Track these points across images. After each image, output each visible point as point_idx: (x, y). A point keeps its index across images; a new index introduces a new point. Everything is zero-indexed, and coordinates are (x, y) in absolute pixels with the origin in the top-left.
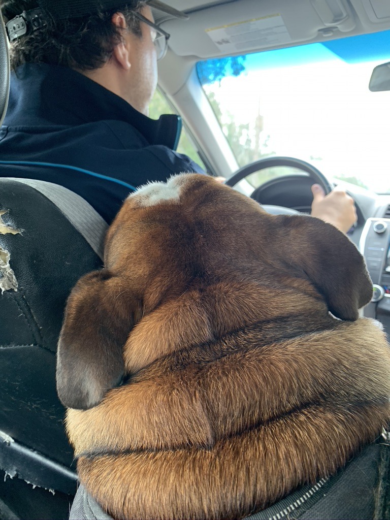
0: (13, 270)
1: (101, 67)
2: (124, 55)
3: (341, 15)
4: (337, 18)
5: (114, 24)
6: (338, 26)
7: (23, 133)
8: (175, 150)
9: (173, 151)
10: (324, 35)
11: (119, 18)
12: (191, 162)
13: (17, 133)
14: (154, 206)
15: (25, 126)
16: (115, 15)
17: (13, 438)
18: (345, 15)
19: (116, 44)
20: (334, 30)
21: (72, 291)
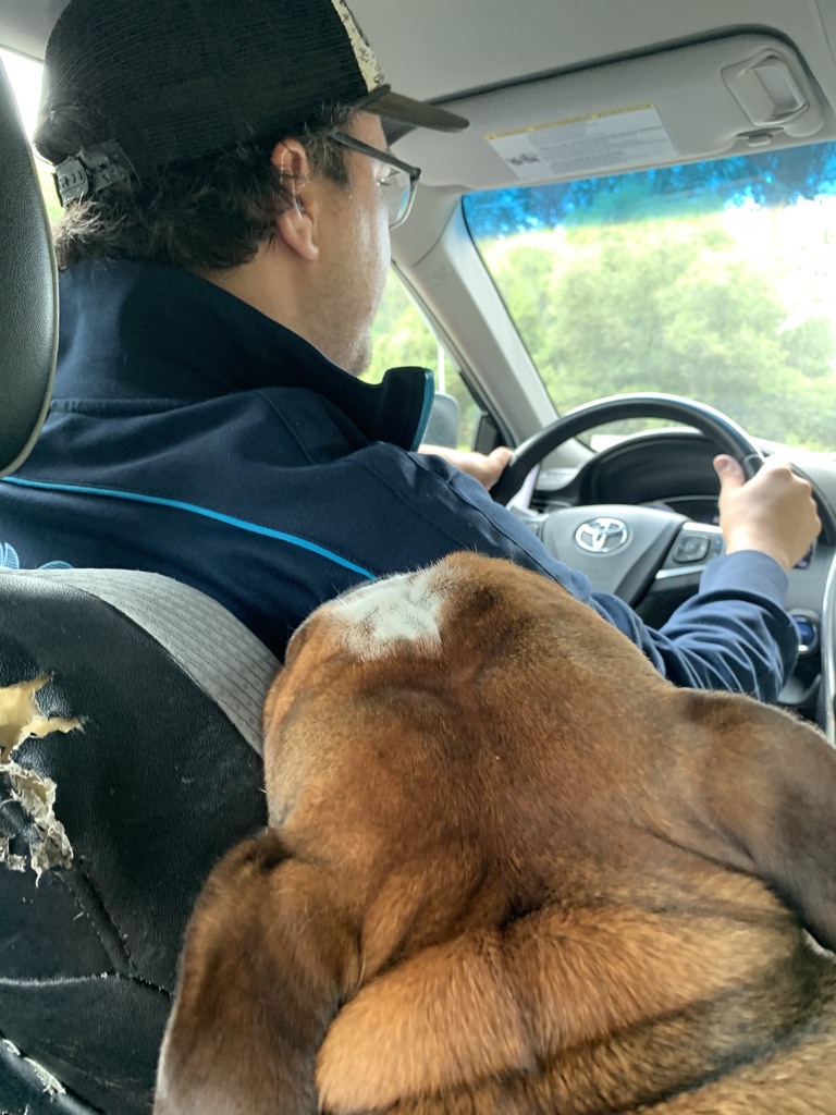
0: (62, 822)
1: (247, 262)
2: (301, 232)
3: (794, 103)
4: (783, 110)
5: (277, 170)
6: (785, 127)
7: (83, 416)
8: (416, 449)
9: (411, 454)
10: (751, 145)
11: (287, 154)
12: (452, 474)
13: (69, 417)
14: (379, 662)
15: (86, 400)
16: (280, 146)
17: (64, 1085)
18: (800, 104)
19: (282, 212)
20: (774, 133)
21: (196, 908)
